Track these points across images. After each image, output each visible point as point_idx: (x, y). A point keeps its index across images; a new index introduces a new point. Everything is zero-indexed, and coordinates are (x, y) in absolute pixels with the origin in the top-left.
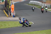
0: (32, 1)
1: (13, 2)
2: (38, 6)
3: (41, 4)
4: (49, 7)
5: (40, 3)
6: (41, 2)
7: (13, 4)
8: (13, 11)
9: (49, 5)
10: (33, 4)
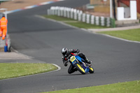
0: (57, 8)
1: (5, 11)
2: (71, 22)
3: (82, 16)
4: (103, 24)
5: (78, 11)
6: (80, 10)
7: (4, 16)
8: (4, 36)
9: (103, 18)
10: (59, 15)
